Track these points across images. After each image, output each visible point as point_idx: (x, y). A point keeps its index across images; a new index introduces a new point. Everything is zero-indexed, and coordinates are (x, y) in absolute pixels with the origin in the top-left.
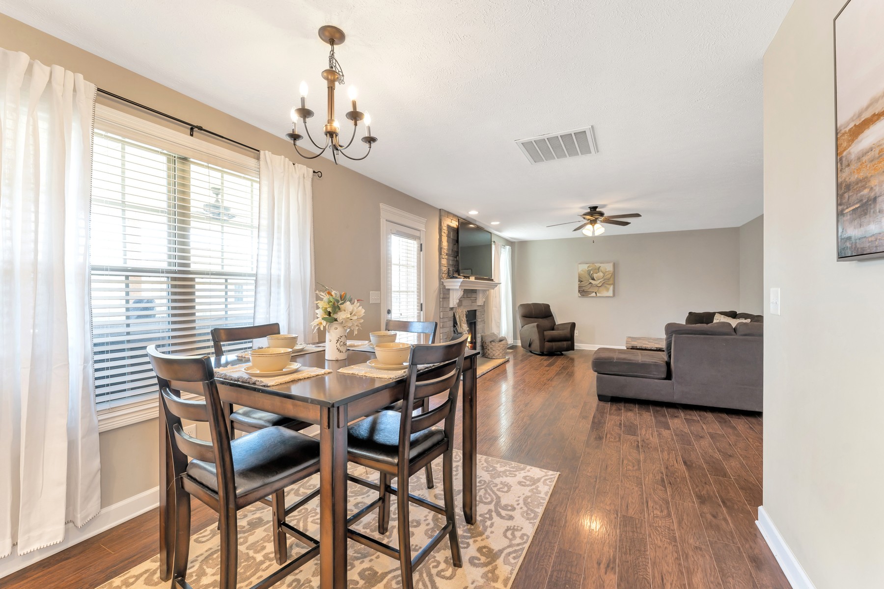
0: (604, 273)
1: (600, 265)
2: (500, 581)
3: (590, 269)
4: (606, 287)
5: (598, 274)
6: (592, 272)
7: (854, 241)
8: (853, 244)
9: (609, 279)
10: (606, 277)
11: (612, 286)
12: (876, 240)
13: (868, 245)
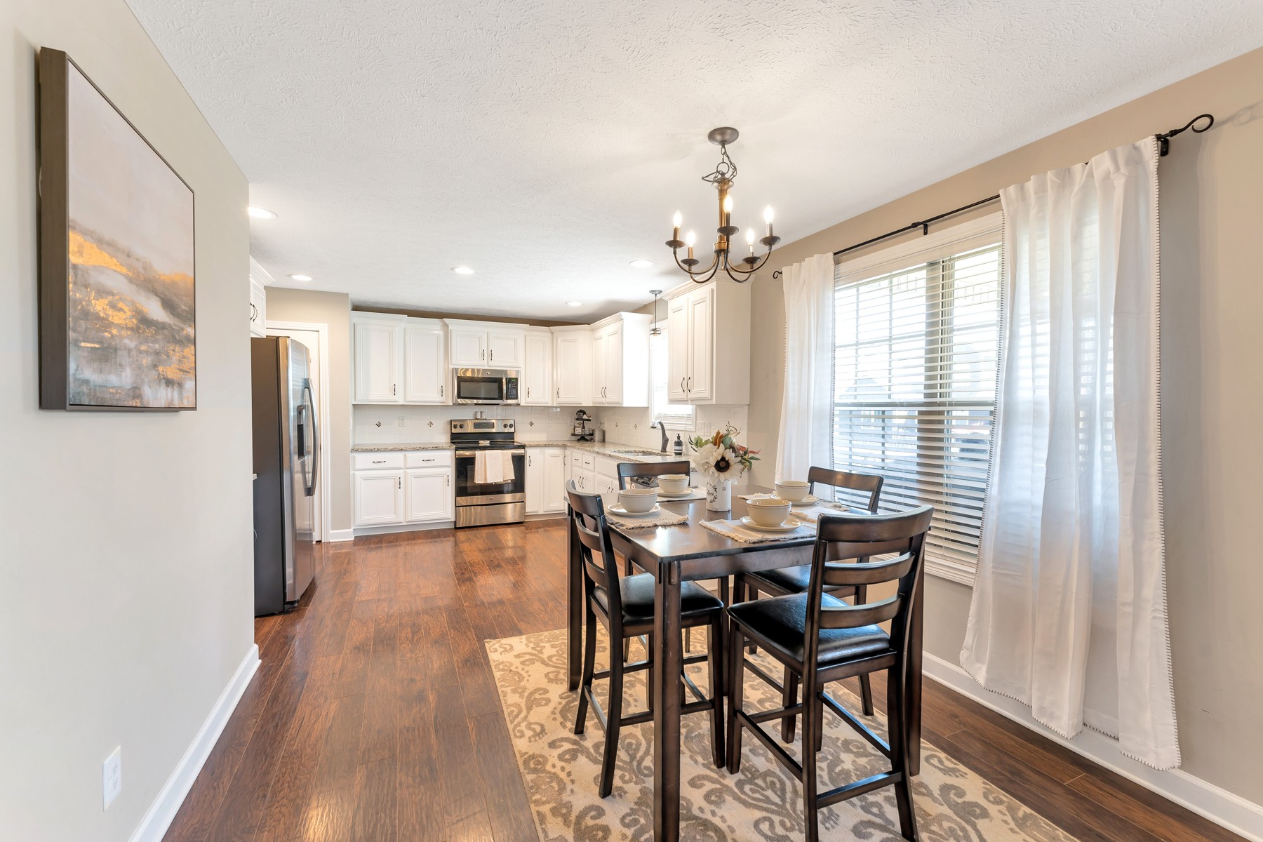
2: (549, 814)
7: (93, 388)
8: (92, 391)
12: (117, 393)
13: (109, 396)
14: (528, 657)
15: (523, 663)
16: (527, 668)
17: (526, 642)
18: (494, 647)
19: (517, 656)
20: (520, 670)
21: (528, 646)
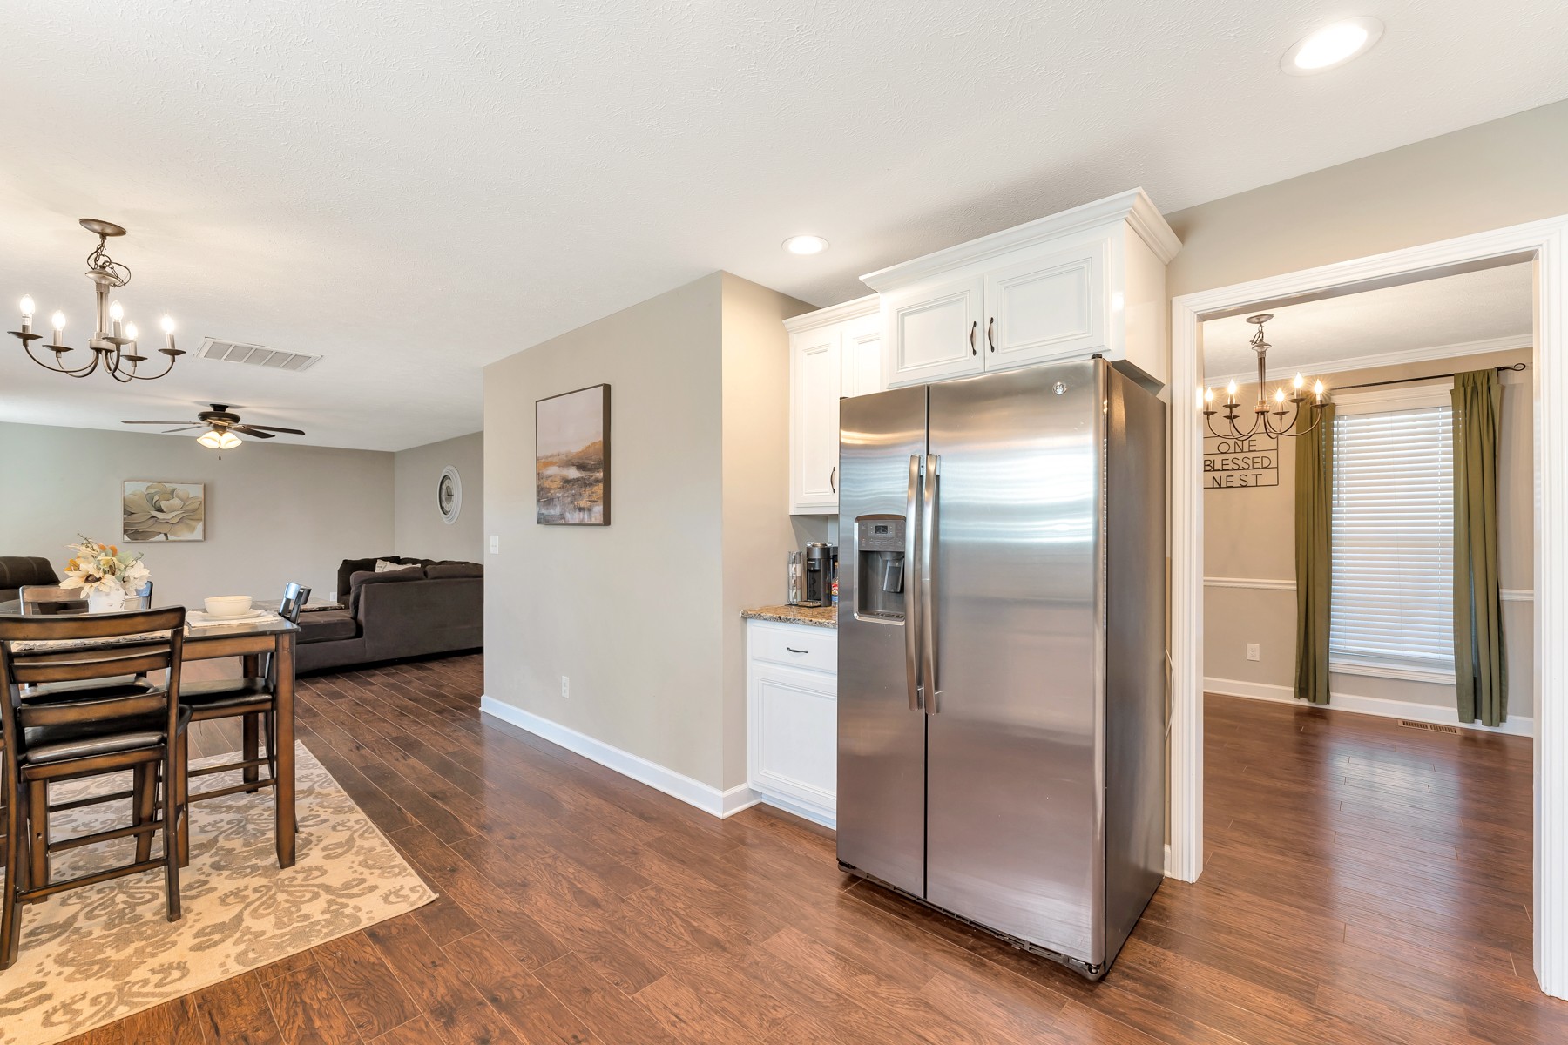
0: (184, 501)
1: (175, 486)
3: (153, 491)
4: (187, 524)
5: (171, 501)
6: (156, 498)
7: (545, 516)
9: (194, 511)
10: (187, 508)
11: (201, 524)
14: (355, 891)
15: (363, 881)
16: (357, 876)
17: (359, 914)
18: (418, 895)
19: (373, 888)
20: (366, 871)
21: (357, 908)
